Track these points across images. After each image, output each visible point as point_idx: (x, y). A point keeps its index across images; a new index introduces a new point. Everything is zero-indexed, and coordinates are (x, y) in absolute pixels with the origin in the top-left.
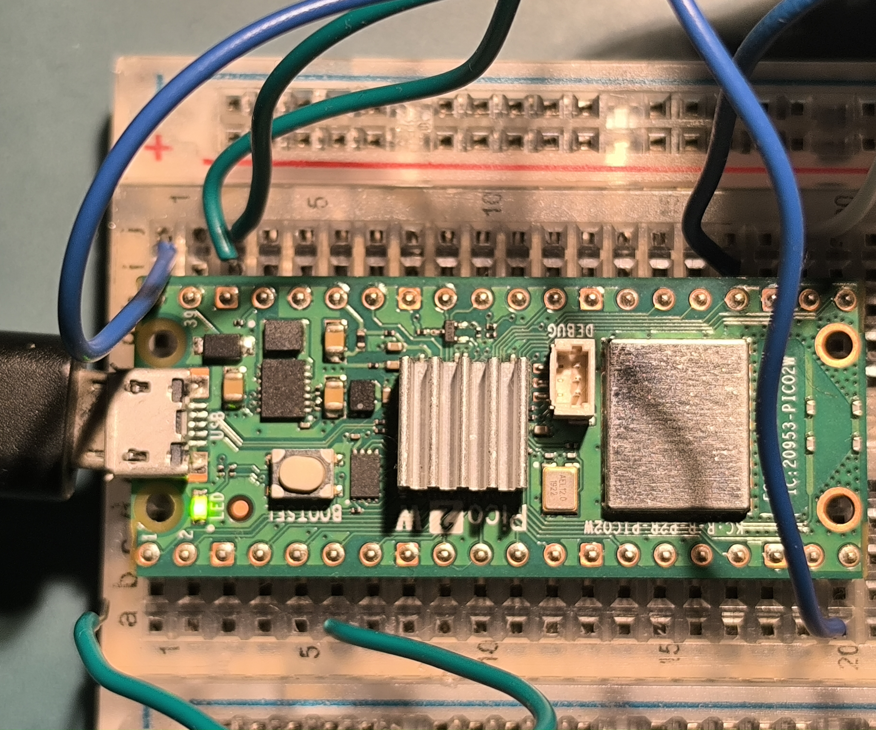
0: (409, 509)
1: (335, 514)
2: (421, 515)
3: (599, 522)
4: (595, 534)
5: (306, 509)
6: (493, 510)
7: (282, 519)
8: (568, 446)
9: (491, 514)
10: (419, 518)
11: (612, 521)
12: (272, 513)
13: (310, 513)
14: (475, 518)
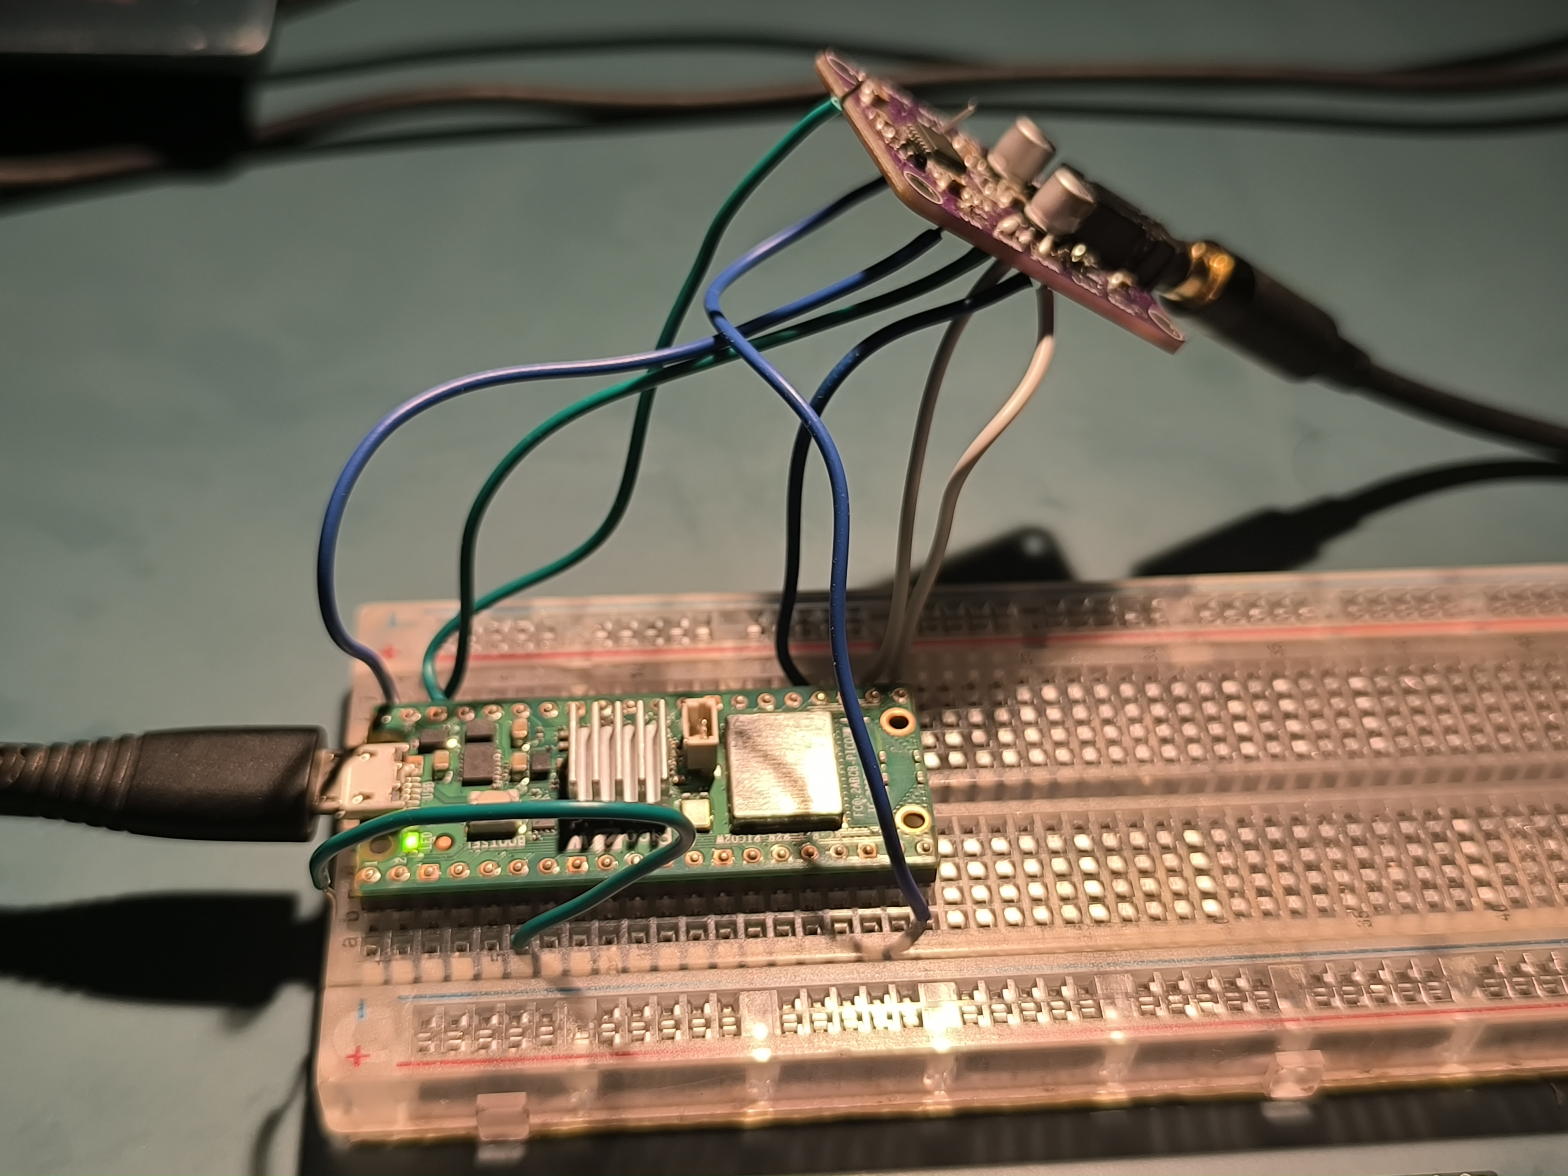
0: (578, 835)
1: (520, 841)
2: (588, 838)
3: (728, 836)
4: (726, 844)
5: (497, 839)
6: (645, 832)
7: (478, 846)
8: (701, 789)
9: (644, 835)
10: (586, 840)
11: (738, 834)
12: (470, 843)
13: (500, 842)
14: (630, 838)
